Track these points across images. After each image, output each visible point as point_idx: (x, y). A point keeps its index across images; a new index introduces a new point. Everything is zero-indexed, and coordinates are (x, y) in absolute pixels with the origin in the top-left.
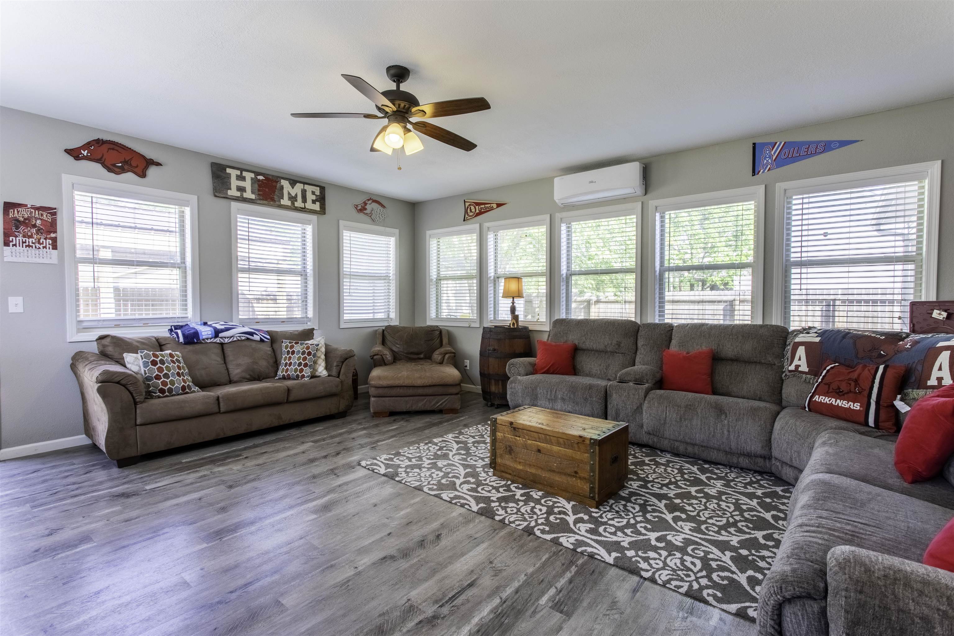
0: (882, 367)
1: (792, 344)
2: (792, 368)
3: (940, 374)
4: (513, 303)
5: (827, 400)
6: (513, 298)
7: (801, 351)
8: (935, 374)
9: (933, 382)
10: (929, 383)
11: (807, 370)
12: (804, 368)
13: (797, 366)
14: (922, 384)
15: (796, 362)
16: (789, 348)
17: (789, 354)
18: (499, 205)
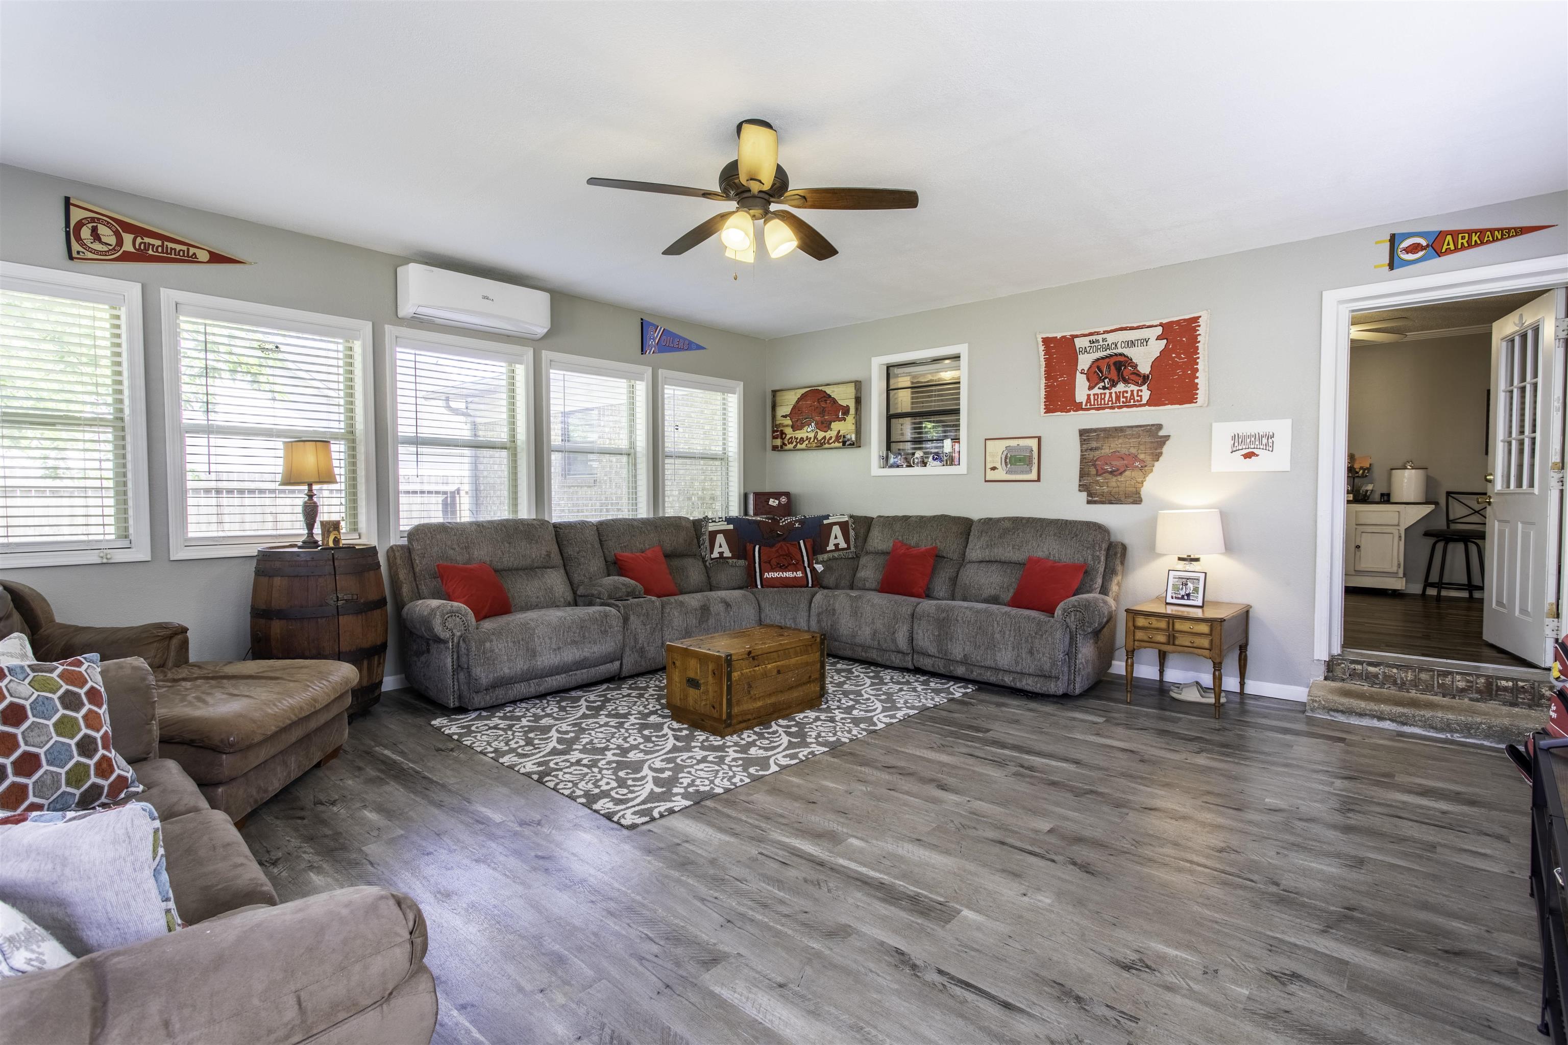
0: (801, 542)
1: (707, 534)
2: (715, 555)
3: (836, 541)
4: (311, 496)
5: (776, 575)
6: (310, 485)
7: (720, 538)
8: (832, 542)
9: (831, 547)
10: (828, 549)
11: (730, 555)
12: (728, 554)
13: (721, 553)
14: (824, 551)
15: (717, 550)
16: (706, 537)
17: (707, 543)
18: (216, 258)
